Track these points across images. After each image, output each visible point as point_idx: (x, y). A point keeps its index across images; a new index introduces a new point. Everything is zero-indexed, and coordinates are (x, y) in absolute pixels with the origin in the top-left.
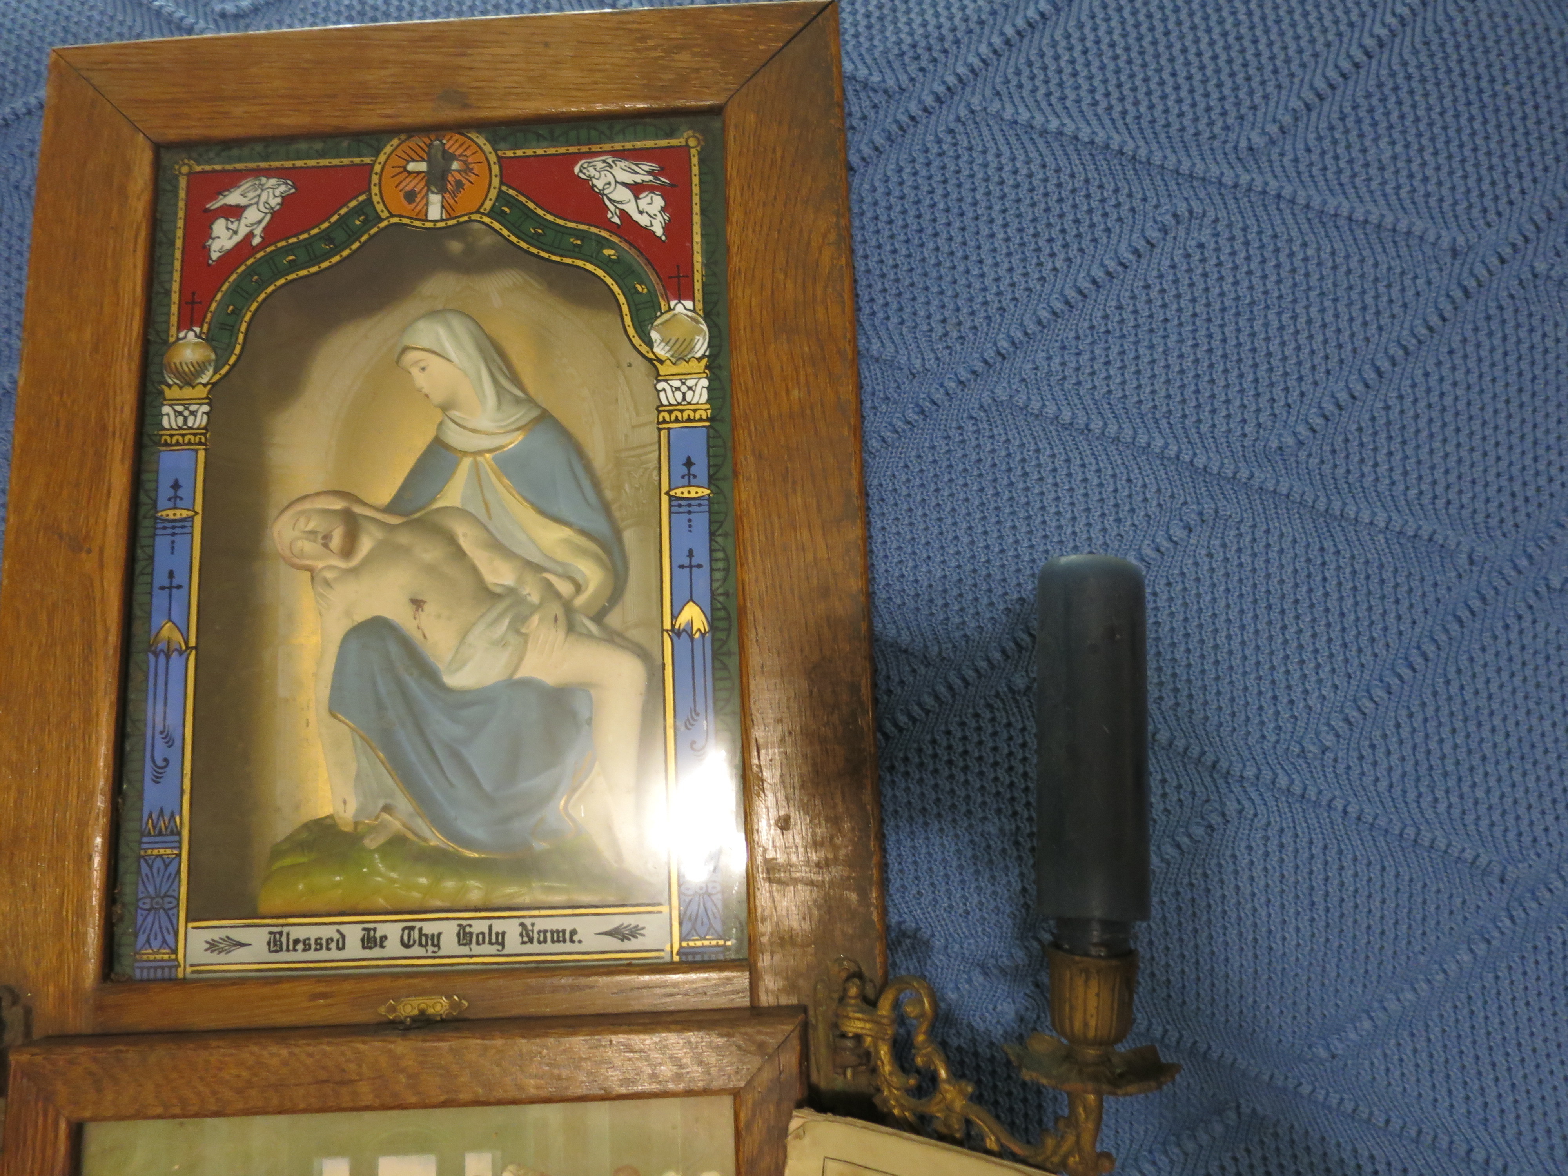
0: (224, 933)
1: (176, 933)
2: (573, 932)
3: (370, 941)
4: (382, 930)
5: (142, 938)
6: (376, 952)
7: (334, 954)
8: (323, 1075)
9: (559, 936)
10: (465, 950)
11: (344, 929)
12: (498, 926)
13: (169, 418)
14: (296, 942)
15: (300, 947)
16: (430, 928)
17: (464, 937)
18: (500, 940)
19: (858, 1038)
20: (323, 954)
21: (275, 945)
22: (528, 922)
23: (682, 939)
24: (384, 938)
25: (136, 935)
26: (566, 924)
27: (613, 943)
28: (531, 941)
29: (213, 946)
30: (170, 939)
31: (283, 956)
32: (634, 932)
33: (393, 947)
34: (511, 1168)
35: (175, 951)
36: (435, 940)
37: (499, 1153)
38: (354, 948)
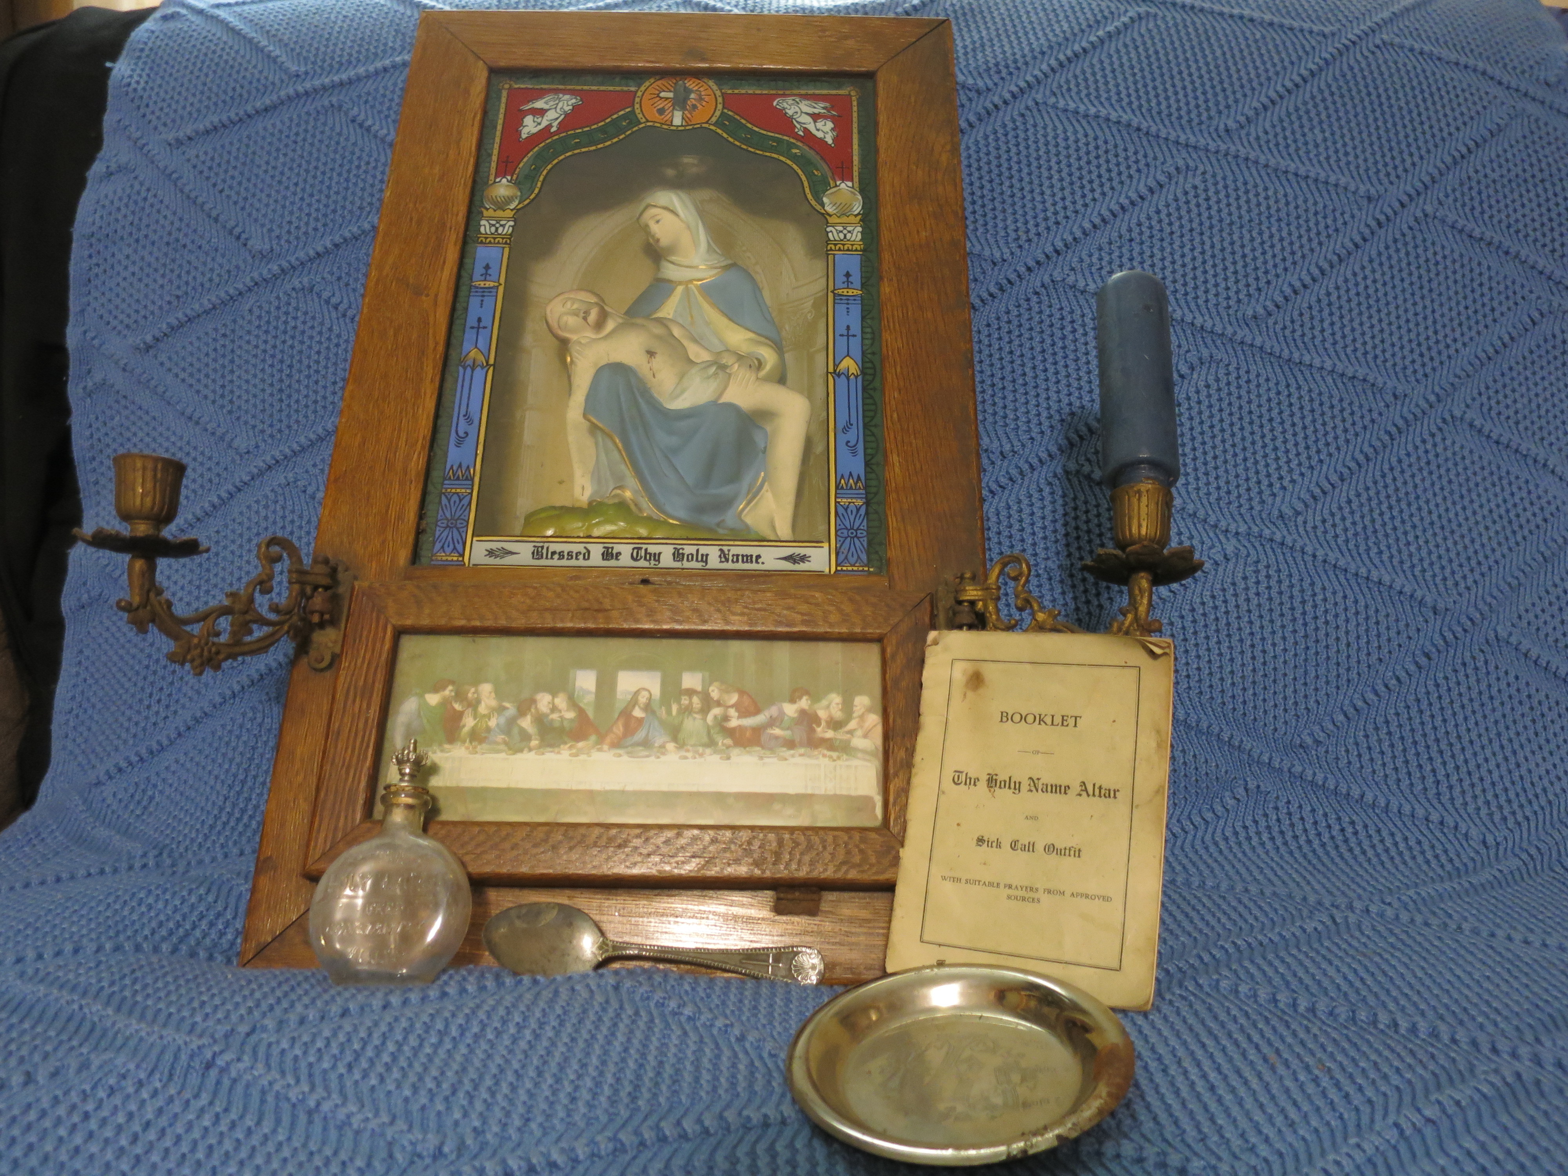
0: (500, 545)
1: (464, 544)
2: (758, 557)
3: (608, 555)
4: (617, 548)
5: (438, 546)
6: (612, 563)
7: (581, 562)
8: (585, 605)
9: (748, 558)
10: (678, 565)
11: (589, 546)
12: (703, 550)
13: (485, 227)
14: (554, 553)
15: (556, 556)
16: (652, 549)
17: (678, 555)
18: (705, 558)
19: (972, 603)
20: (573, 562)
21: (537, 554)
22: (725, 549)
23: (837, 565)
24: (618, 554)
25: (434, 543)
26: (754, 551)
27: (788, 566)
28: (727, 560)
29: (491, 553)
30: (459, 547)
31: (543, 562)
32: (803, 559)
33: (625, 560)
34: (716, 684)
35: (463, 555)
36: (657, 557)
37: (707, 674)
38: (596, 559)
